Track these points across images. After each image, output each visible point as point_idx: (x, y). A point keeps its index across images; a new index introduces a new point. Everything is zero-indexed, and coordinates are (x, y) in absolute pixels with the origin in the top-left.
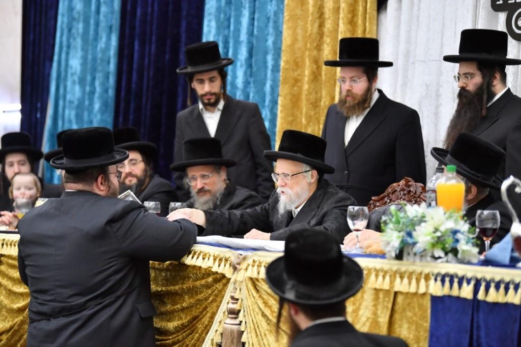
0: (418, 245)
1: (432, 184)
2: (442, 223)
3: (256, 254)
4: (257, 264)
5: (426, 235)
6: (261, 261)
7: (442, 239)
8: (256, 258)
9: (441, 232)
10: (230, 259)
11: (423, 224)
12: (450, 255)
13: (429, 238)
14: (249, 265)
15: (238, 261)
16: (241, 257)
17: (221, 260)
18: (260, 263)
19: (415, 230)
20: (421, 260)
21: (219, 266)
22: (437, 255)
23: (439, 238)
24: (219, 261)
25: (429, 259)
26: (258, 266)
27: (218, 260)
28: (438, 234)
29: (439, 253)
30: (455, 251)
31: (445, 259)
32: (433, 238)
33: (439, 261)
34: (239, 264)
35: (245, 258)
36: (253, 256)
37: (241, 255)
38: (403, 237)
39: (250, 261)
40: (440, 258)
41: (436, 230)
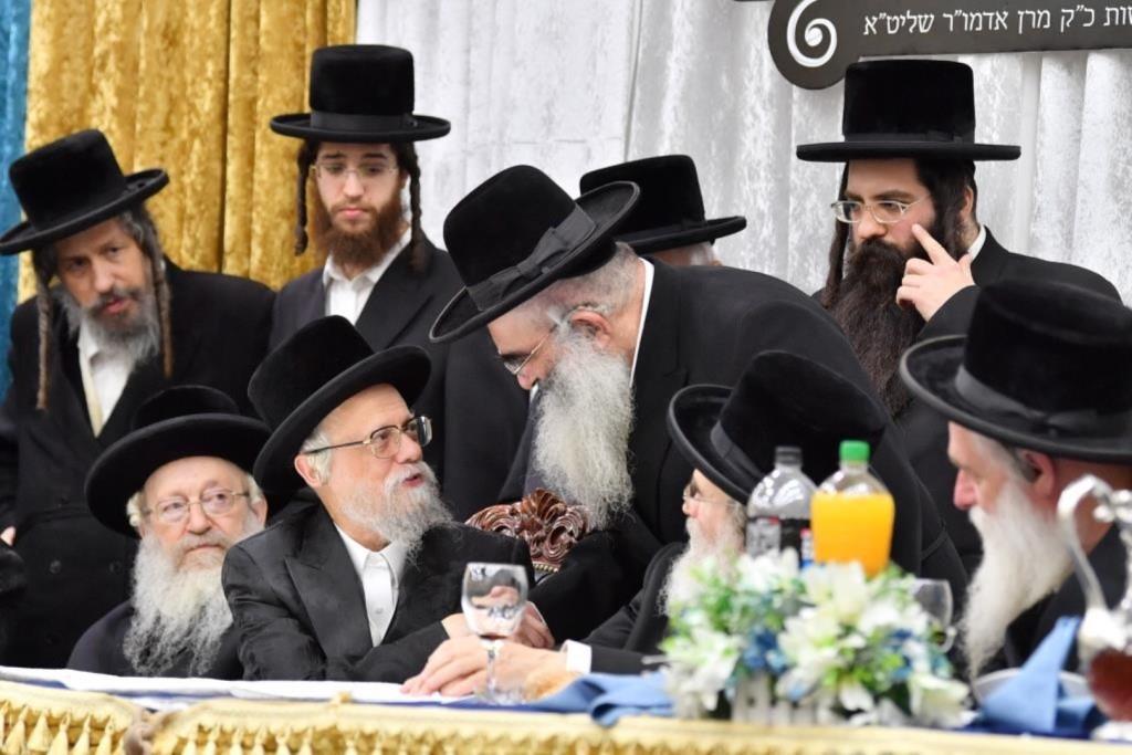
0: (796, 674)
1: (766, 499)
2: (862, 610)
3: (205, 708)
4: (213, 737)
5: (819, 645)
6: (228, 728)
7: (865, 656)
8: (208, 721)
9: (861, 634)
10: (110, 724)
11: (806, 613)
12: (888, 706)
13: (829, 653)
14: (183, 742)
15: (148, 729)
16: (155, 718)
17: (75, 728)
18: (222, 732)
19: (783, 628)
20: (792, 721)
21: (71, 745)
22: (850, 704)
23: (858, 651)
24: (68, 732)
25: (824, 714)
26: (217, 744)
27: (63, 727)
28: (855, 641)
29: (855, 697)
30: (899, 695)
31: (872, 716)
32: (842, 652)
33: (857, 720)
34: (149, 738)
35: (167, 722)
36: (195, 714)
37: (153, 711)
38: (740, 650)
39: (188, 730)
40: (859, 711)
41: (848, 630)
